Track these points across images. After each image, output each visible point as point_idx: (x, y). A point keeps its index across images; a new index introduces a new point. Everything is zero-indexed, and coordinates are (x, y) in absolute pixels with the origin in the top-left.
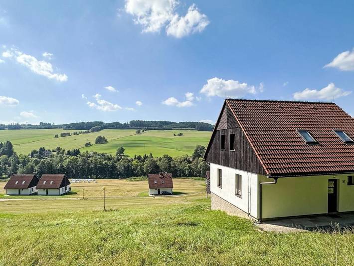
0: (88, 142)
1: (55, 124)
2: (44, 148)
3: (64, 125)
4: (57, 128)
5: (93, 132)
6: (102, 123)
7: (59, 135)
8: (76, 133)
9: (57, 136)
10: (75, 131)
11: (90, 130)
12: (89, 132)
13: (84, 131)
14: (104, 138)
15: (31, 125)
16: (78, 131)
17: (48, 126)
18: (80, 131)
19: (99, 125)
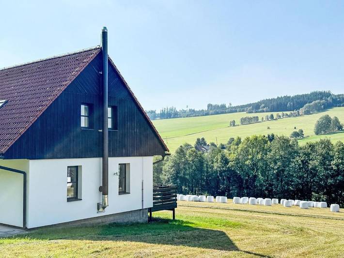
0: (297, 130)
1: (233, 105)
2: (203, 139)
3: (249, 105)
4: (236, 111)
5: (307, 113)
6: (328, 95)
7: (238, 122)
8: (272, 116)
9: (233, 124)
10: (269, 114)
11: (301, 111)
12: (299, 115)
13: (288, 113)
14: (336, 120)
15: (194, 110)
16: (275, 114)
17: (221, 110)
18: (280, 113)
19: (321, 99)
